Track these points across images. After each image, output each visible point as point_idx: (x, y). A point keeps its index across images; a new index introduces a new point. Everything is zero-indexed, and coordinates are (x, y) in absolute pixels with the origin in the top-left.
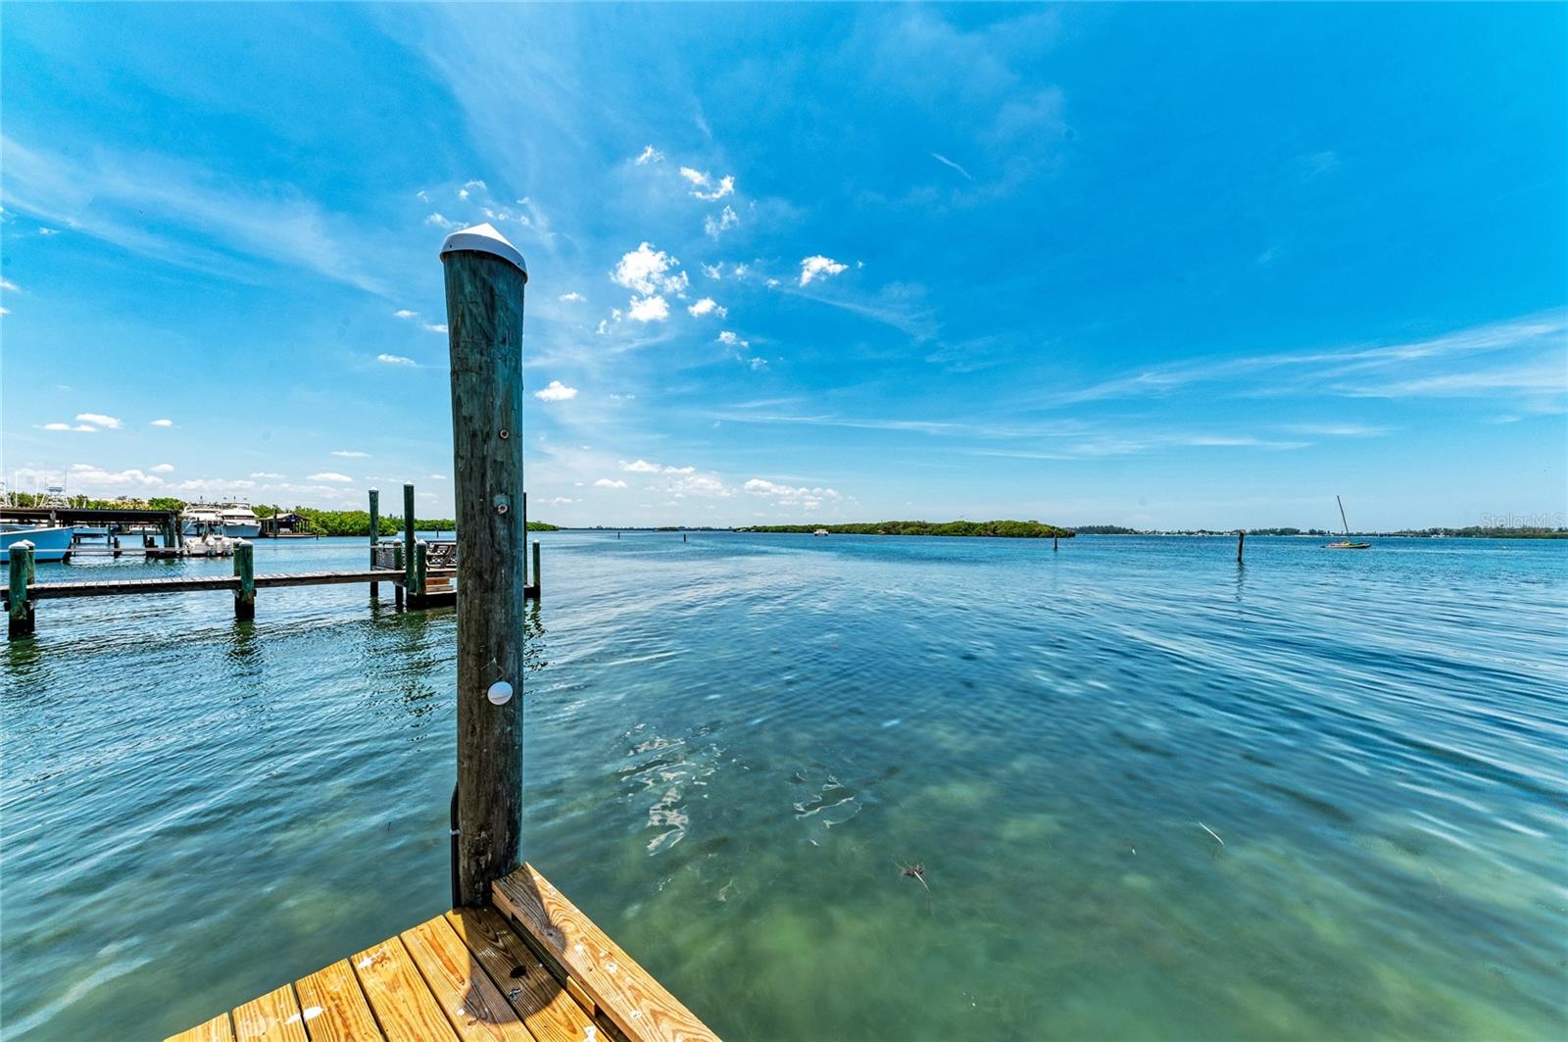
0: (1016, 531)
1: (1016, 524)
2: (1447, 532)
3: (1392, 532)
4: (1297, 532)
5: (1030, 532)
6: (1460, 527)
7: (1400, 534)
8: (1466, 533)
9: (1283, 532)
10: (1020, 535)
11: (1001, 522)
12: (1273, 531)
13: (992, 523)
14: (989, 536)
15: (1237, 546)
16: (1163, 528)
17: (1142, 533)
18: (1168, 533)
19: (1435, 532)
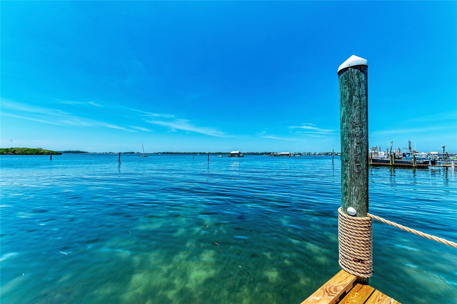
0: (29, 152)
1: (28, 150)
2: (161, 153)
3: (152, 153)
4: (134, 153)
5: (38, 152)
6: (163, 152)
7: (154, 153)
8: (164, 153)
9: (131, 153)
10: (31, 154)
11: (18, 149)
12: (129, 153)
13: (13, 148)
14: (10, 154)
15: (119, 156)
16: (98, 152)
17: (90, 153)
18: (100, 153)
19: (159, 153)
